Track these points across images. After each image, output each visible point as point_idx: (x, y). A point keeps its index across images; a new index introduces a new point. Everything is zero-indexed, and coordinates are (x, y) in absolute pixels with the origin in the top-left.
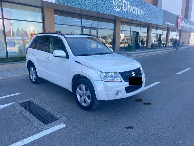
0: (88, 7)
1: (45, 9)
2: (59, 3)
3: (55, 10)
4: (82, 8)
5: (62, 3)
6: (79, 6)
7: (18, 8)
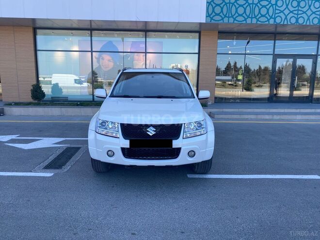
0: (275, 19)
1: (202, 34)
2: (212, 21)
3: (219, 32)
4: (260, 23)
5: (218, 21)
6: (253, 19)
7: (166, 36)
